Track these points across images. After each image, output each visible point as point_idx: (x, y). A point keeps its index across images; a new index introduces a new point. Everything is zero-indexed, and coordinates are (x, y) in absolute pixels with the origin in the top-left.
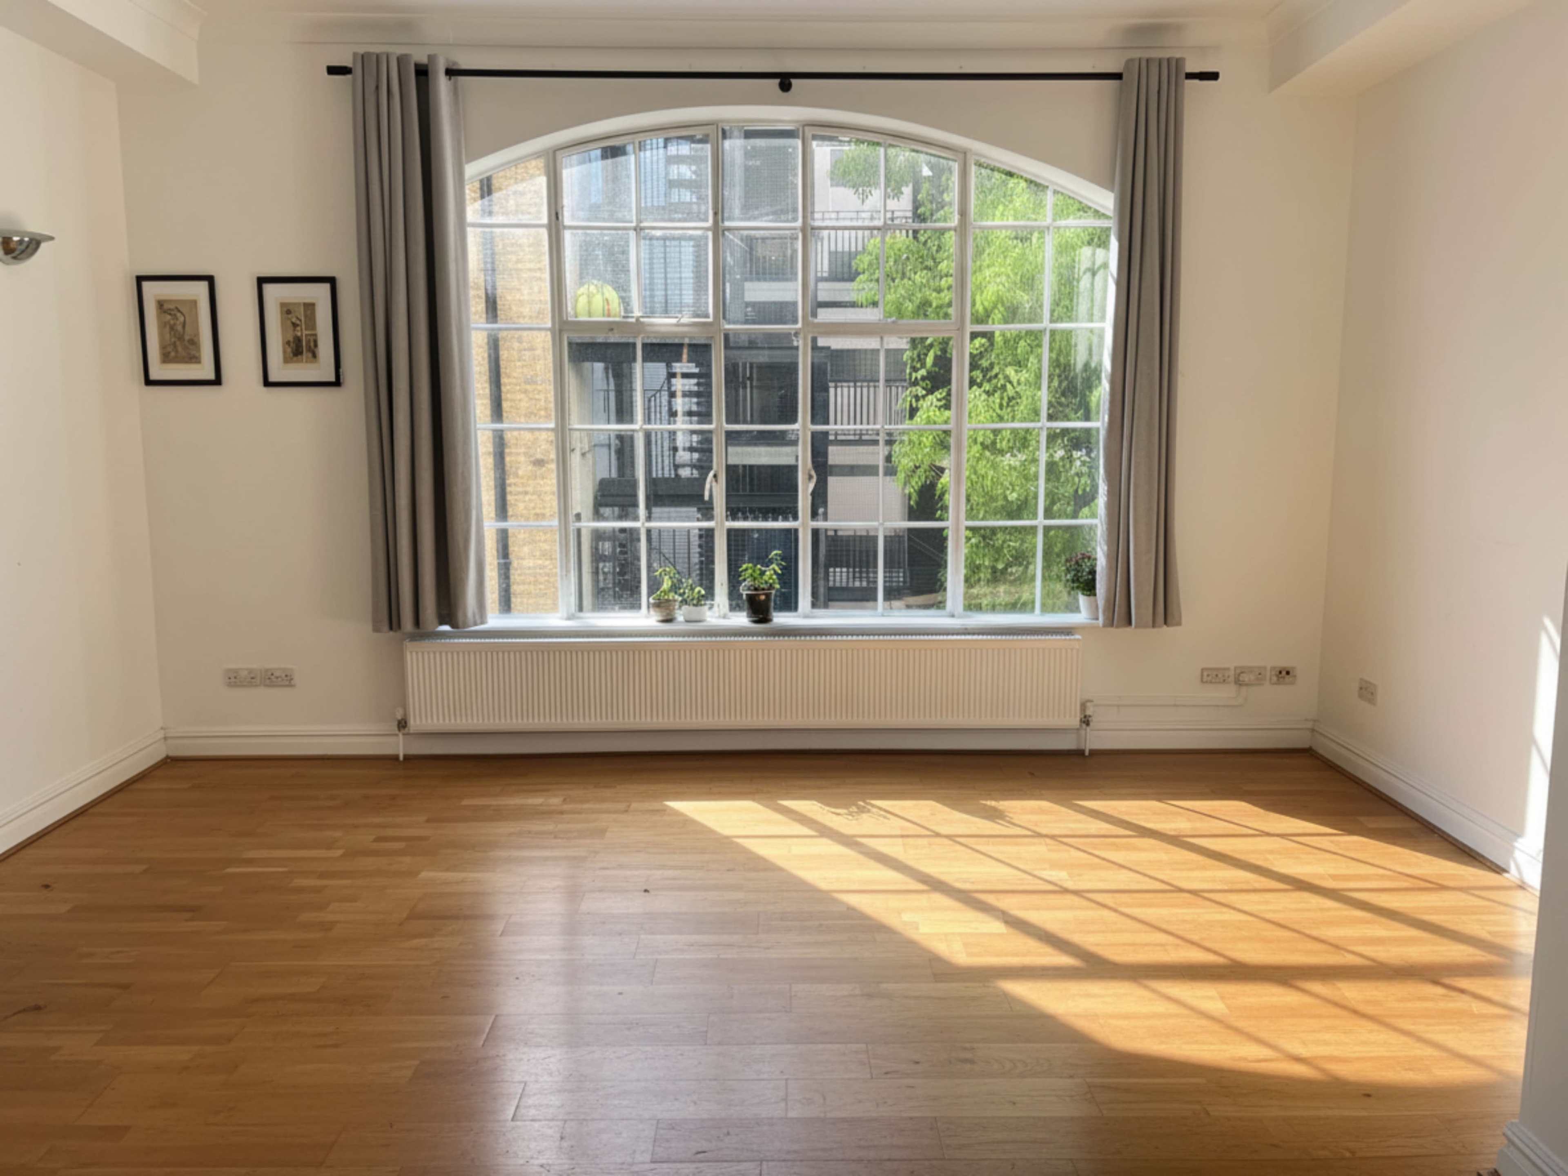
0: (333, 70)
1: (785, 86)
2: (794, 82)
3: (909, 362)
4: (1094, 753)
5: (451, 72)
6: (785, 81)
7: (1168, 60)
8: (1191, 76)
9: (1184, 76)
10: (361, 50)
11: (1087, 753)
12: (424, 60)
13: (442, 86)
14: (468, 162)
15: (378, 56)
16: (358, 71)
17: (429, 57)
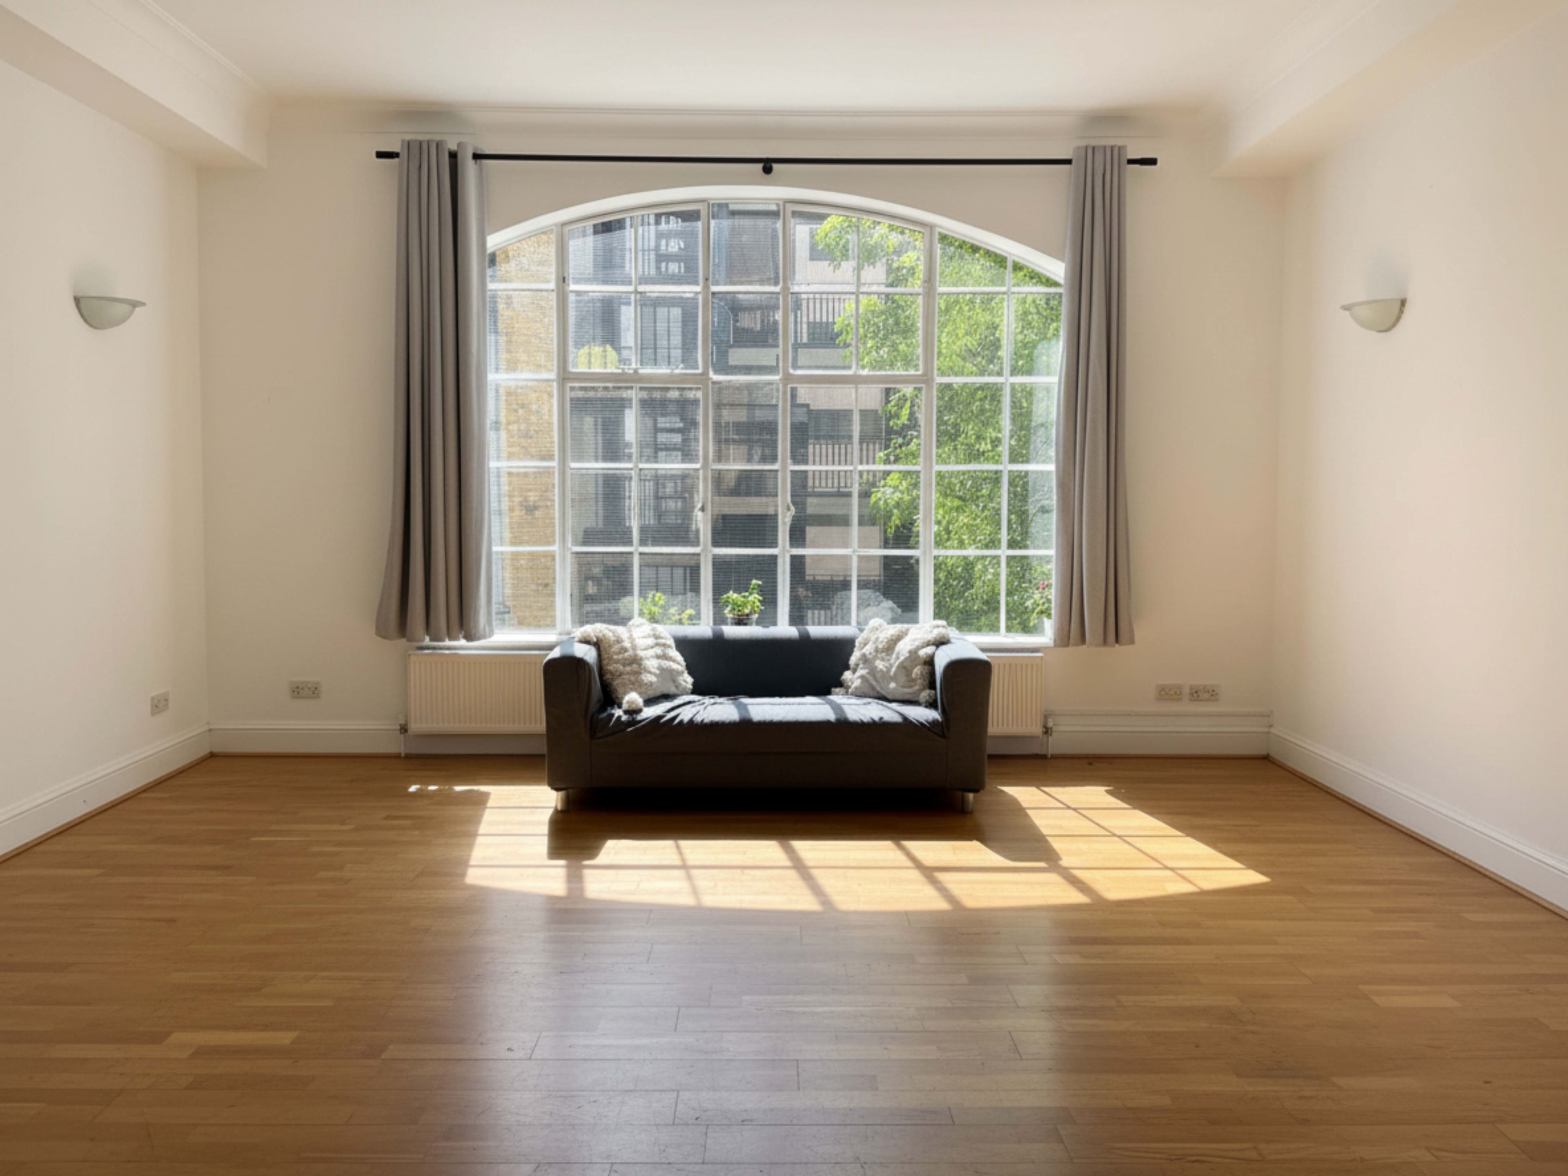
0: (380, 155)
1: (768, 170)
2: (775, 166)
3: (884, 416)
4: (1055, 757)
5: (477, 157)
6: (768, 165)
7: (1112, 148)
8: (1131, 162)
9: (1126, 162)
10: (408, 137)
11: (1049, 756)
12: (453, 147)
13: (470, 170)
14: (489, 235)
15: (421, 143)
16: (404, 155)
17: (459, 145)
